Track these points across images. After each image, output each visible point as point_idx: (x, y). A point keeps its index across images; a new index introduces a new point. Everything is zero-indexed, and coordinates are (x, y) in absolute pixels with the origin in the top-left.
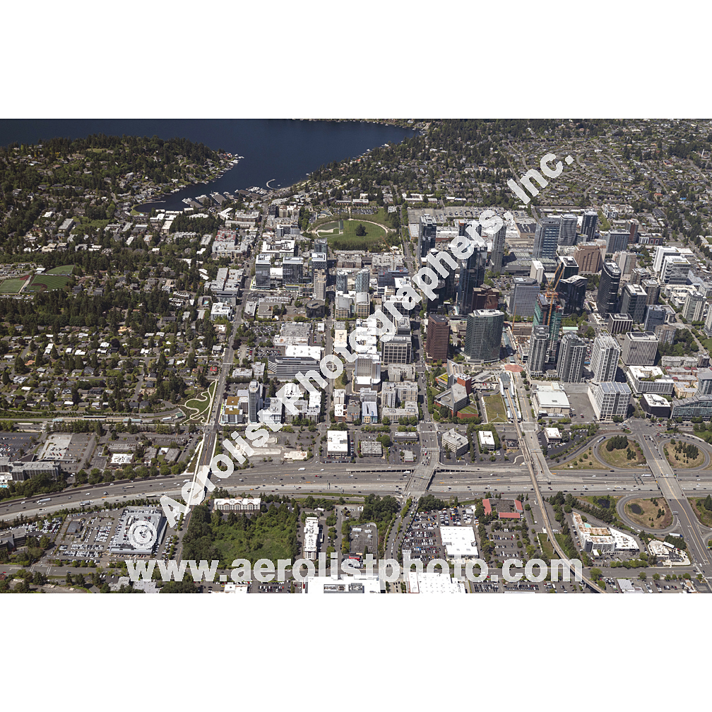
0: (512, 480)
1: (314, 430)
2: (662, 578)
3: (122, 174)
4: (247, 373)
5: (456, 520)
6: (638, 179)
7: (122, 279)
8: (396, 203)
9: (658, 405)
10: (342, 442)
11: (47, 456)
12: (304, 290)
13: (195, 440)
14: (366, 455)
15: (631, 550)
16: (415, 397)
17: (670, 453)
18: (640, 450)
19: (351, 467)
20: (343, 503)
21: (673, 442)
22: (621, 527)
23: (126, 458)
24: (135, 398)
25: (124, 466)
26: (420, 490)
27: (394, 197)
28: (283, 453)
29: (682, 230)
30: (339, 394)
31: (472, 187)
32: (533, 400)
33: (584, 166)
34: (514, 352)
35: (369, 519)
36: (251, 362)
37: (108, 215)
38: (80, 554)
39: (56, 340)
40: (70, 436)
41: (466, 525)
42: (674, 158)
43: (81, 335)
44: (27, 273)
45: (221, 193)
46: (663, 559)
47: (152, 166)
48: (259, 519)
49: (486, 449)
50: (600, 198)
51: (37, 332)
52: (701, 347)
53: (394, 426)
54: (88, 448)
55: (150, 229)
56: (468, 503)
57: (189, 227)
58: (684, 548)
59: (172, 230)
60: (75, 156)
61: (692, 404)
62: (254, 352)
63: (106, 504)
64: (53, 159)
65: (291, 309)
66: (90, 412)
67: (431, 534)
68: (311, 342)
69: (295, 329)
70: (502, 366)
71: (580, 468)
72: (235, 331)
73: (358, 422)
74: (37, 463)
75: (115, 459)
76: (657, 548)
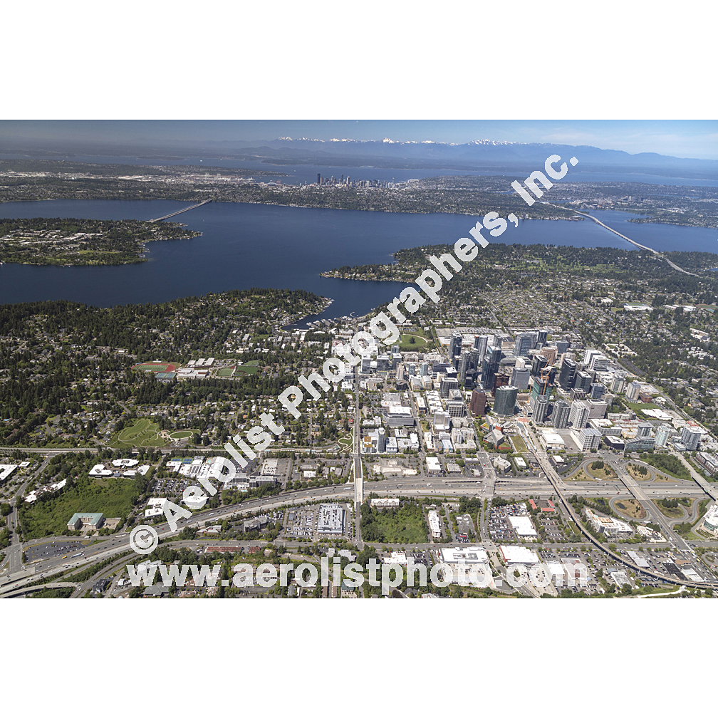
0: (543, 487)
1: (417, 457)
2: (653, 550)
3: (271, 309)
4: (371, 423)
5: (516, 512)
6: (559, 312)
7: (288, 368)
8: (428, 326)
9: (617, 442)
10: (436, 464)
11: (266, 472)
12: (390, 374)
13: (349, 463)
14: (451, 472)
15: (628, 532)
16: (472, 437)
17: (631, 472)
18: (612, 469)
19: (444, 479)
20: (446, 501)
21: (630, 465)
22: (617, 518)
23: (311, 474)
24: (310, 438)
25: (312, 478)
26: (490, 493)
27: (426, 322)
28: (402, 470)
29: (592, 340)
30: (427, 435)
31: (467, 316)
32: (541, 438)
33: (526, 305)
34: (521, 410)
35: (465, 511)
36: (371, 416)
37: (268, 332)
38: (300, 533)
39: (257, 403)
40: (277, 460)
41: (523, 516)
42: (575, 301)
43: (270, 400)
44: (233, 365)
45: (327, 320)
46: (650, 538)
47: (288, 305)
48: (399, 511)
49: (521, 469)
50: (540, 323)
51: (245, 399)
52: (627, 408)
53: (463, 455)
54: (289, 467)
55: (293, 340)
56: (520, 502)
57: (316, 339)
58: (659, 531)
59: (306, 340)
60: (245, 300)
61: (637, 442)
62: (372, 410)
63: (307, 502)
64: (233, 301)
65: (385, 385)
66: (286, 446)
67: (504, 521)
68: (403, 404)
69: (392, 397)
70: (516, 419)
71: (579, 480)
72: (358, 398)
73: (441, 453)
74: (260, 477)
75: (306, 474)
76: (643, 531)
